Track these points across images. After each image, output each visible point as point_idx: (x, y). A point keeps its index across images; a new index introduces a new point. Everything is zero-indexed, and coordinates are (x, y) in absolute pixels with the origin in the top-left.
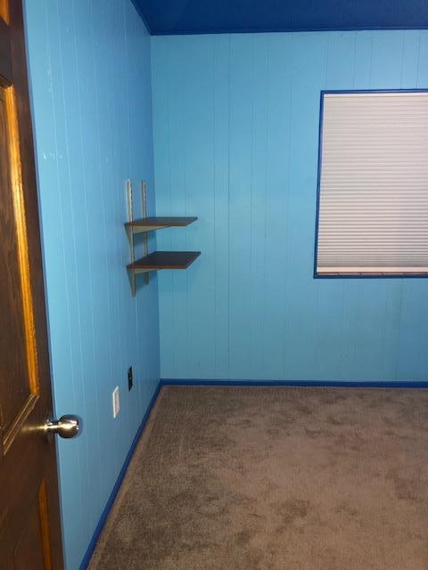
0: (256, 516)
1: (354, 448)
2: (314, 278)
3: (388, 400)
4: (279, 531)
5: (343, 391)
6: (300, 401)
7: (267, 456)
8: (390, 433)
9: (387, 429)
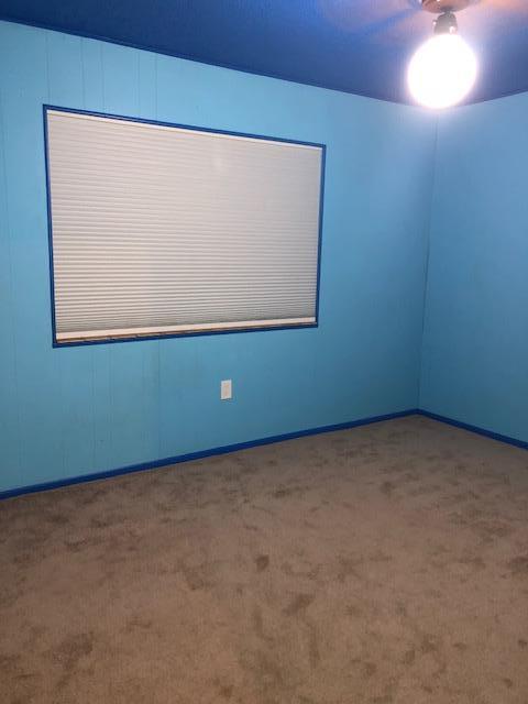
0: (25, 677)
1: (131, 549)
2: (54, 347)
3: (156, 483)
4: (62, 684)
5: (101, 484)
6: (49, 509)
7: (21, 593)
8: (166, 521)
9: (162, 517)
